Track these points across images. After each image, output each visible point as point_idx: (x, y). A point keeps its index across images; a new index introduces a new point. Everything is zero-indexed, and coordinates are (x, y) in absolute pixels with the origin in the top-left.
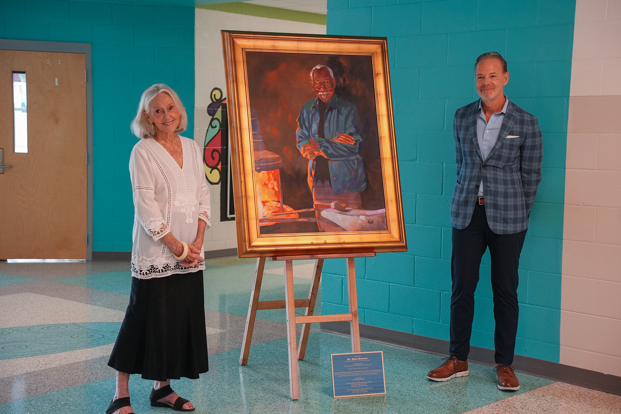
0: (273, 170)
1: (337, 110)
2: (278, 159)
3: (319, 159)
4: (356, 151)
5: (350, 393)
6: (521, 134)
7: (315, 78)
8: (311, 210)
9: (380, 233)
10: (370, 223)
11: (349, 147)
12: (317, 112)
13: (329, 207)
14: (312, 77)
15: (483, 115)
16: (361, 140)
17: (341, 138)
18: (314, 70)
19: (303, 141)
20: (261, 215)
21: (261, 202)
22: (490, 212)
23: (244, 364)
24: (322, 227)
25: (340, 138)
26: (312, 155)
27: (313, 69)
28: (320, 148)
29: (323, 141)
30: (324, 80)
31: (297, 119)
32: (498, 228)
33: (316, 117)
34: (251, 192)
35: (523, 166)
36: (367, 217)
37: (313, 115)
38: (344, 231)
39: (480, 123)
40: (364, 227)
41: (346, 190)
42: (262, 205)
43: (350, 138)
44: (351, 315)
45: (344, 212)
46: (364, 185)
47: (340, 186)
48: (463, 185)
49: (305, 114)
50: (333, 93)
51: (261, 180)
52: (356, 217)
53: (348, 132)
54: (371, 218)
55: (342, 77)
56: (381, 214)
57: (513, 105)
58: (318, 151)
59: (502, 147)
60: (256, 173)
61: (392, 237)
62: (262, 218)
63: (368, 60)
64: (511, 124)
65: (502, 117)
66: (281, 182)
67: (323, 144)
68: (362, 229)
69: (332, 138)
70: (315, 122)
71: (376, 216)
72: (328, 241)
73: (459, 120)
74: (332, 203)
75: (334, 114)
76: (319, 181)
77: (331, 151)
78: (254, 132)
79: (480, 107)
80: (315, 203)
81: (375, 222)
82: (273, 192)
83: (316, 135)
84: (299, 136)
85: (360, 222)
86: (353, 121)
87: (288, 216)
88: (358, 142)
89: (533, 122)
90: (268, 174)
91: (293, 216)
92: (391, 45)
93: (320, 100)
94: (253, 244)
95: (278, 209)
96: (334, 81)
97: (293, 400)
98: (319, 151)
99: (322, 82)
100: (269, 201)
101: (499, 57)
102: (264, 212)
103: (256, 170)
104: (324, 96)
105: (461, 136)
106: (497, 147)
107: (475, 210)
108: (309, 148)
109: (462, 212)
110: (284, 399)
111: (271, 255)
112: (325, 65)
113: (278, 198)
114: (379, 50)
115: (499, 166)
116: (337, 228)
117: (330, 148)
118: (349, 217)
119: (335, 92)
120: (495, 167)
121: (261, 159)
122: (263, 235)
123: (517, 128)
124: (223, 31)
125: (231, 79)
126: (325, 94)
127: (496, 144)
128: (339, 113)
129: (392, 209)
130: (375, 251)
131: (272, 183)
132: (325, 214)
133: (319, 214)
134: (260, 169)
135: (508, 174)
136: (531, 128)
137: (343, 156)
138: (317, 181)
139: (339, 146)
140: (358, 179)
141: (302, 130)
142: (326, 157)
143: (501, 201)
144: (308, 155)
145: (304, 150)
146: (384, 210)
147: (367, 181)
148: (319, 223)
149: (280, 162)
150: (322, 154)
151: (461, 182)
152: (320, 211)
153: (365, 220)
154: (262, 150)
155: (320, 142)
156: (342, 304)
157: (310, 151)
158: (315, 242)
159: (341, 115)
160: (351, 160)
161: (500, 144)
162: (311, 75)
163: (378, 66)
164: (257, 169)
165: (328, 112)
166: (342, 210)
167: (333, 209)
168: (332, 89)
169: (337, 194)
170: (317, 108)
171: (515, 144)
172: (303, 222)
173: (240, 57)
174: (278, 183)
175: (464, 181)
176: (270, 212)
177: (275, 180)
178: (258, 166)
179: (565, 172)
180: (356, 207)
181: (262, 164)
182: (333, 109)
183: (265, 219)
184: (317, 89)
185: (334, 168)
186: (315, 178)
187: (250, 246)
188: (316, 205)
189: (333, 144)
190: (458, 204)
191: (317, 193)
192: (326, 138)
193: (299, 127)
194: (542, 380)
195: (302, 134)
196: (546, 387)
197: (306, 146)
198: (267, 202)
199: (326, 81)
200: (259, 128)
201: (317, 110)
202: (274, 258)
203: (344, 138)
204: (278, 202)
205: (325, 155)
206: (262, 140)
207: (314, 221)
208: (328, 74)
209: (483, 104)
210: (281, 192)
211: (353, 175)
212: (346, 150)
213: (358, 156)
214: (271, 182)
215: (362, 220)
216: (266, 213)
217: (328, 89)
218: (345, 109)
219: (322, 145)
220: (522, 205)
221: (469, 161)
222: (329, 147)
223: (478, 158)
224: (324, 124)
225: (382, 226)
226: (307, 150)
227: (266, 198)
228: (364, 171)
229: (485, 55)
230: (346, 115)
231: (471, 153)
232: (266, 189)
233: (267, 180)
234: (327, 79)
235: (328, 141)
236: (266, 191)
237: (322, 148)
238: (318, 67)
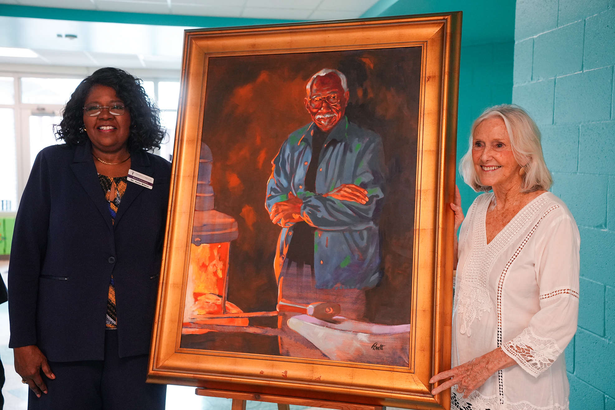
0: (220, 243)
1: (343, 143)
2: (231, 224)
3: (299, 228)
4: (368, 214)
7: (313, 91)
8: (272, 314)
9: (392, 370)
10: (377, 348)
11: (357, 208)
12: (308, 147)
13: (304, 312)
14: (309, 90)
16: (381, 196)
17: (345, 191)
18: (315, 79)
19: (276, 196)
20: (188, 317)
21: (192, 294)
24: (286, 346)
25: (341, 191)
26: (288, 220)
27: (313, 77)
28: (305, 208)
29: (310, 197)
30: (329, 94)
31: (273, 160)
33: (305, 156)
34: (176, 277)
36: (373, 337)
38: (325, 358)
40: (362, 355)
41: (339, 285)
42: (193, 300)
43: (360, 192)
45: (329, 324)
46: (374, 278)
47: (329, 277)
49: (288, 152)
50: (341, 116)
51: (199, 259)
52: (350, 335)
53: (358, 182)
54: (380, 340)
55: (361, 85)
56: (402, 333)
58: (299, 213)
60: (192, 246)
61: (413, 381)
62: (189, 321)
63: (414, 54)
66: (230, 264)
67: (310, 201)
68: (360, 358)
69: (328, 191)
70: (302, 165)
71: (390, 337)
74: (310, 306)
75: (338, 152)
76: (294, 264)
77: (322, 213)
78: (202, 181)
80: (281, 303)
81: (387, 347)
82: (214, 279)
83: (301, 187)
84: (271, 188)
85: (357, 344)
86: (370, 164)
87: (230, 322)
88: (375, 199)
90: (211, 249)
91: (239, 322)
93: (318, 128)
95: (216, 308)
96: (346, 95)
98: (301, 213)
99: (325, 98)
100: (205, 294)
102: (193, 311)
103: (193, 241)
104: (325, 122)
108: (286, 207)
111: (197, 384)
112: (335, 69)
113: (220, 290)
114: (438, 36)
116: (312, 351)
117: (322, 209)
118: (337, 333)
119: (346, 114)
121: (205, 225)
122: (184, 350)
126: (328, 118)
128: (347, 148)
129: (423, 327)
131: (215, 265)
132: (294, 323)
133: (285, 323)
134: (200, 240)
137: (343, 223)
138: (289, 264)
139: (339, 205)
140: (365, 265)
141: (278, 178)
142: (312, 225)
144: (281, 220)
145: (277, 212)
146: (407, 327)
147: (381, 269)
148: (281, 339)
149: (234, 229)
150: (307, 219)
152: (286, 318)
153: (367, 341)
154: (209, 210)
155: (305, 198)
157: (286, 213)
158: (267, 371)
159: (351, 151)
160: (356, 231)
162: (308, 87)
164: (196, 240)
165: (328, 147)
166: (327, 320)
167: (310, 315)
168: (340, 108)
169: (322, 289)
170: (310, 141)
172: (255, 335)
174: (224, 265)
176: (203, 312)
177: (220, 259)
178: (198, 236)
180: (354, 316)
181: (204, 233)
182: (338, 142)
183: (193, 323)
184: (315, 110)
185: (324, 243)
186: (288, 260)
187: (158, 367)
188: (282, 307)
189: (328, 202)
191: (287, 285)
192: (318, 191)
193: (274, 174)
195: (277, 185)
197: (280, 205)
198: (201, 294)
199: (333, 96)
200: (210, 175)
201: (308, 144)
203: (350, 191)
204: (219, 296)
205: (310, 220)
206: (212, 194)
207: (273, 334)
208: (337, 84)
210: (226, 281)
211: (356, 257)
212: (350, 212)
213: (371, 224)
214: (214, 262)
215: (362, 342)
216: (196, 313)
217: (334, 108)
218: (359, 141)
219: (309, 203)
222: (319, 207)
224: (317, 168)
225: (400, 357)
226: (282, 211)
227: (201, 289)
228: (378, 251)
230: (359, 153)
232: (203, 273)
233: (207, 258)
234: (334, 92)
235: (319, 197)
236: (204, 275)
237: (308, 208)
238: (322, 73)
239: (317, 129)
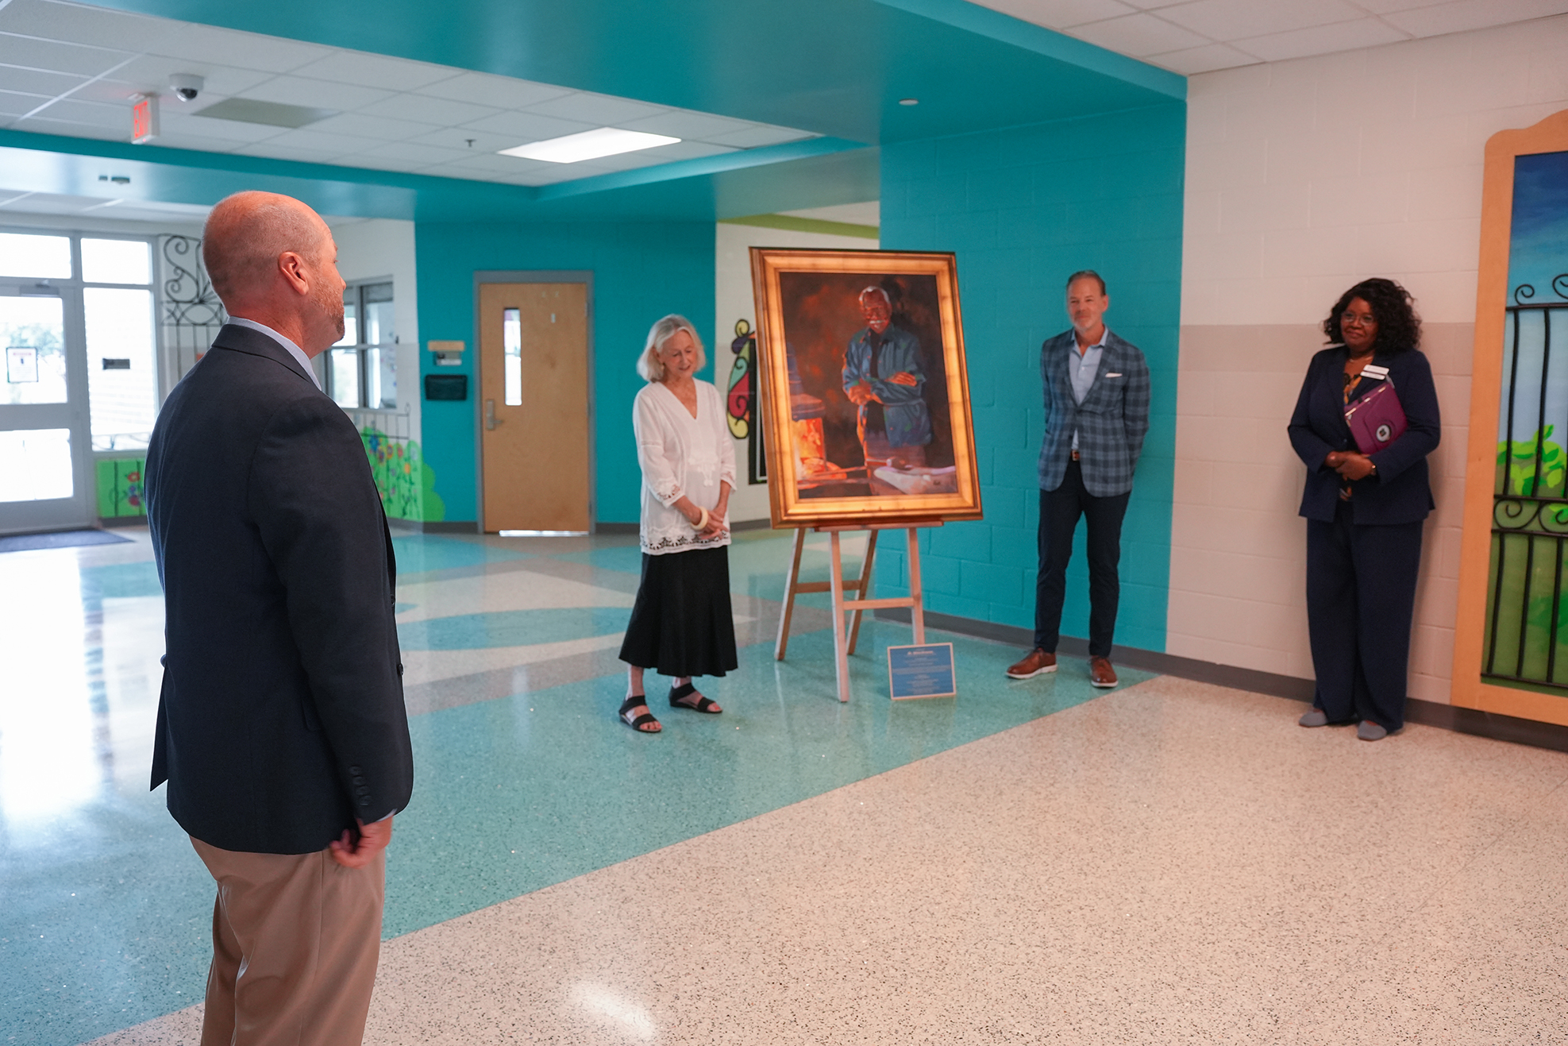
0: (814, 419)
1: (893, 343)
2: (820, 405)
3: (871, 404)
4: (917, 393)
5: (912, 694)
6: (1124, 372)
7: (865, 302)
8: (863, 468)
9: (949, 496)
10: (937, 484)
11: (910, 389)
12: (868, 345)
13: (885, 465)
14: (862, 302)
15: (1077, 348)
16: (924, 380)
17: (900, 377)
18: (865, 294)
19: (851, 382)
20: (800, 476)
21: (800, 459)
22: (1086, 470)
23: (781, 658)
24: (876, 490)
25: (897, 378)
26: (862, 400)
27: (863, 292)
28: (873, 391)
29: (876, 382)
30: (877, 305)
31: (844, 354)
32: (1096, 489)
33: (867, 352)
34: (786, 447)
35: (1127, 412)
36: (933, 477)
37: (863, 350)
38: (904, 494)
39: (1073, 358)
40: (928, 489)
41: (905, 444)
42: (801, 463)
43: (910, 378)
44: (912, 600)
46: (928, 437)
47: (898, 439)
48: (1053, 436)
49: (854, 348)
50: (888, 322)
51: (799, 432)
52: (918, 477)
53: (908, 370)
54: (938, 478)
56: (950, 473)
57: (1114, 336)
58: (870, 394)
59: (1101, 388)
60: (792, 422)
61: (964, 501)
62: (801, 479)
63: (931, 280)
64: (1111, 359)
65: (1100, 351)
66: (824, 434)
67: (876, 385)
68: (927, 492)
69: (888, 377)
70: (866, 358)
71: (944, 475)
72: (883, 508)
73: (1047, 354)
74: (888, 460)
75: (890, 348)
76: (872, 432)
77: (886, 394)
78: (790, 371)
79: (1073, 338)
80: (868, 459)
81: (942, 483)
82: (815, 446)
83: (868, 375)
84: (846, 375)
85: (923, 483)
86: (914, 357)
87: (833, 477)
88: (921, 383)
89: (1138, 357)
90: (808, 424)
91: (839, 477)
92: (960, 261)
94: (790, 511)
95: (820, 468)
96: (889, 307)
97: (842, 702)
98: (872, 395)
99: (874, 308)
100: (809, 458)
101: (1096, 276)
102: (803, 472)
103: (793, 419)
104: (877, 325)
105: (1050, 374)
106: (1095, 388)
107: (1068, 468)
108: (859, 390)
109: (1052, 469)
110: (829, 701)
111: (812, 525)
112: (879, 287)
113: (821, 455)
114: (946, 268)
115: (1098, 412)
116: (895, 491)
117: (885, 390)
118: (909, 477)
119: (891, 321)
120: (1093, 413)
121: (799, 406)
122: (803, 500)
123: (1119, 364)
124: (751, 248)
125: (760, 307)
126: (879, 323)
127: (1094, 384)
128: (896, 346)
129: (963, 467)
130: (943, 519)
131: (813, 436)
132: (879, 473)
133: (872, 474)
134: (798, 417)
135: (1109, 422)
136: (1135, 364)
137: (902, 401)
138: (869, 432)
139: (897, 387)
140: (921, 429)
141: (850, 368)
142: (880, 402)
143: (1099, 455)
144: (857, 399)
145: (853, 394)
146: (953, 468)
147: (932, 431)
148: (872, 485)
149: (823, 408)
150: (876, 398)
151: (1051, 432)
152: (872, 471)
153: (930, 480)
154: (801, 394)
155: (872, 383)
156: (900, 586)
157: (860, 394)
158: (867, 508)
159: (899, 348)
160: (911, 405)
161: (1098, 384)
162: (861, 299)
163: (944, 286)
165: (883, 344)
166: (901, 468)
168: (886, 316)
169: (895, 448)
170: (869, 340)
171: (1117, 383)
172: (852, 484)
173: (772, 279)
174: (820, 435)
175: (1055, 429)
176: (810, 472)
177: (816, 431)
178: (796, 414)
179: (1175, 419)
180: (919, 465)
181: (800, 412)
182: (889, 342)
183: (805, 480)
184: (869, 317)
185: (890, 415)
186: (867, 429)
187: (787, 514)
188: (868, 463)
189: (889, 385)
190: (1047, 460)
191: (870, 447)
192: (881, 377)
193: (846, 364)
194: (1144, 673)
195: (850, 373)
196: (1149, 682)
197: (855, 389)
198: (806, 459)
199: (880, 307)
200: (796, 366)
201: (868, 342)
202: (817, 529)
203: (903, 377)
204: (821, 458)
205: (879, 399)
206: (801, 382)
208: (881, 298)
209: (1077, 335)
210: (824, 447)
211: (914, 424)
212: (905, 392)
213: (921, 400)
214: (812, 433)
215: (926, 481)
216: (805, 473)
217: (882, 316)
218: (904, 341)
219: (876, 387)
220: (1126, 460)
221: (1061, 406)
222: (883, 389)
223: (1071, 402)
224: (877, 360)
225: (951, 488)
226: (857, 394)
227: (805, 454)
228: (928, 419)
229: (1079, 274)
230: (905, 349)
231: (1063, 396)
232: (805, 442)
233: (806, 431)
234: (881, 305)
235: (882, 382)
236: (806, 445)
237: (876, 391)
238: (870, 290)
239: (872, 331)
